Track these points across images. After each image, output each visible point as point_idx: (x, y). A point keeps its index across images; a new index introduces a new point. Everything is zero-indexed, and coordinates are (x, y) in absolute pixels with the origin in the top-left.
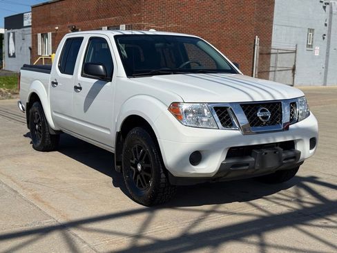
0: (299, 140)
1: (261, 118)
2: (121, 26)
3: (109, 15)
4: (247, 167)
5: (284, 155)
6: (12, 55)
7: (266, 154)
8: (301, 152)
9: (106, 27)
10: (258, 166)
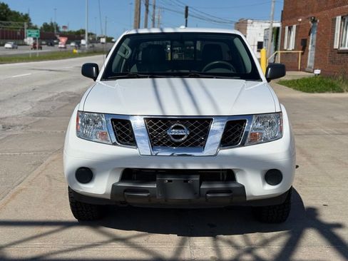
0: (238, 170)
1: (171, 137)
3: (344, 3)
4: (147, 195)
5: (205, 186)
7: (169, 181)
8: (243, 187)
9: (340, 17)
10: (159, 196)
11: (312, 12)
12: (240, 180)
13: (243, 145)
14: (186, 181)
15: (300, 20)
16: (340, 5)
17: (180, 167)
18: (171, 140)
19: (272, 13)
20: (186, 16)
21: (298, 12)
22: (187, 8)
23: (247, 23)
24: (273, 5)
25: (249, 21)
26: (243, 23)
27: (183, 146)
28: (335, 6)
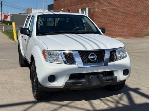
0: (115, 71)
1: (90, 59)
2: (86, 8)
3: (82, 4)
4: (81, 84)
5: (104, 78)
6: (50, 21)
7: (92, 78)
8: (117, 77)
9: (81, 9)
10: (87, 84)
11: (68, 7)
12: (116, 74)
13: (116, 60)
14: (98, 77)
15: (62, 10)
16: (80, 4)
17: (95, 71)
18: (90, 60)
19: (44, 6)
20: (2, 6)
21: (61, 6)
22: (1, 2)
23: (31, 10)
24: (44, 3)
25: (32, 9)
26: (30, 9)
27: (95, 62)
28: (78, 5)
